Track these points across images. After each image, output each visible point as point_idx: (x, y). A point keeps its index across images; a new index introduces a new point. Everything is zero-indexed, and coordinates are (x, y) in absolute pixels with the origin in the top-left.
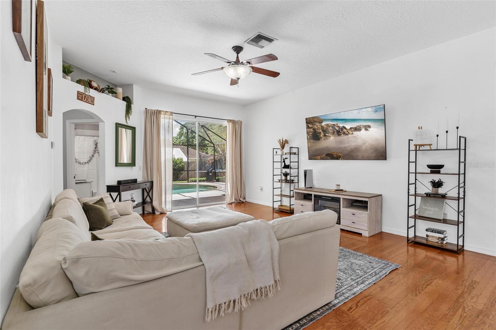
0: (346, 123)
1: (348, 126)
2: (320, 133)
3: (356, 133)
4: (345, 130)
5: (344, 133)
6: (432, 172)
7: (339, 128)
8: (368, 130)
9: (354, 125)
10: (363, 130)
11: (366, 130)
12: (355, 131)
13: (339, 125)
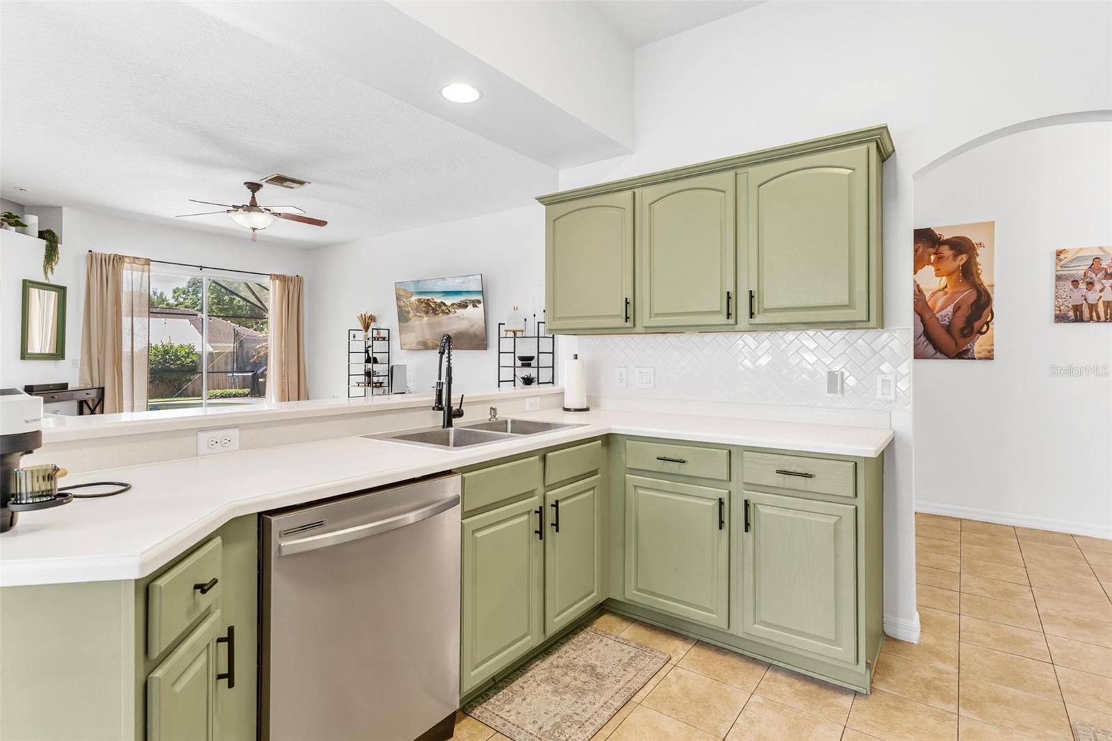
0: (446, 297)
1: (448, 301)
2: (409, 312)
3: (460, 312)
4: (444, 308)
5: (443, 312)
6: (523, 365)
7: (436, 305)
8: (477, 307)
9: (457, 299)
10: (470, 306)
11: (475, 306)
12: (457, 309)
13: (435, 300)
